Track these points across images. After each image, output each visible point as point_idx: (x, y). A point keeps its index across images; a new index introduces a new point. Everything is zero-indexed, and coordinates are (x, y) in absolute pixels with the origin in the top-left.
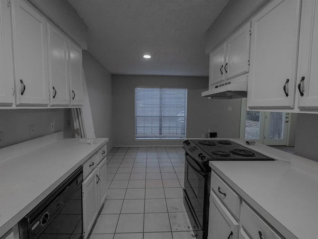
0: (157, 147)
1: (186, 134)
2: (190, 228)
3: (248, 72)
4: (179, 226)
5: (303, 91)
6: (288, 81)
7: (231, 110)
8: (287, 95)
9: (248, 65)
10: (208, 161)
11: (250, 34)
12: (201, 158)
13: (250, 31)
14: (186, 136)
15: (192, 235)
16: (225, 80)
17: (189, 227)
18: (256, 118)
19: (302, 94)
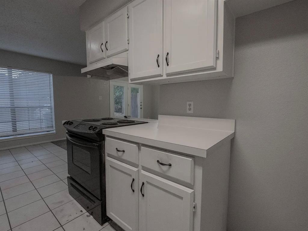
0: (11, 149)
1: (54, 127)
2: (83, 211)
3: (128, 50)
4: (69, 216)
5: (168, 62)
6: (158, 56)
7: (101, 99)
8: (159, 66)
9: (127, 44)
10: (101, 130)
11: (128, 18)
12: (93, 129)
13: (128, 14)
14: (55, 129)
15: (87, 215)
16: (106, 58)
17: (81, 211)
18: (118, 110)
19: (168, 65)
